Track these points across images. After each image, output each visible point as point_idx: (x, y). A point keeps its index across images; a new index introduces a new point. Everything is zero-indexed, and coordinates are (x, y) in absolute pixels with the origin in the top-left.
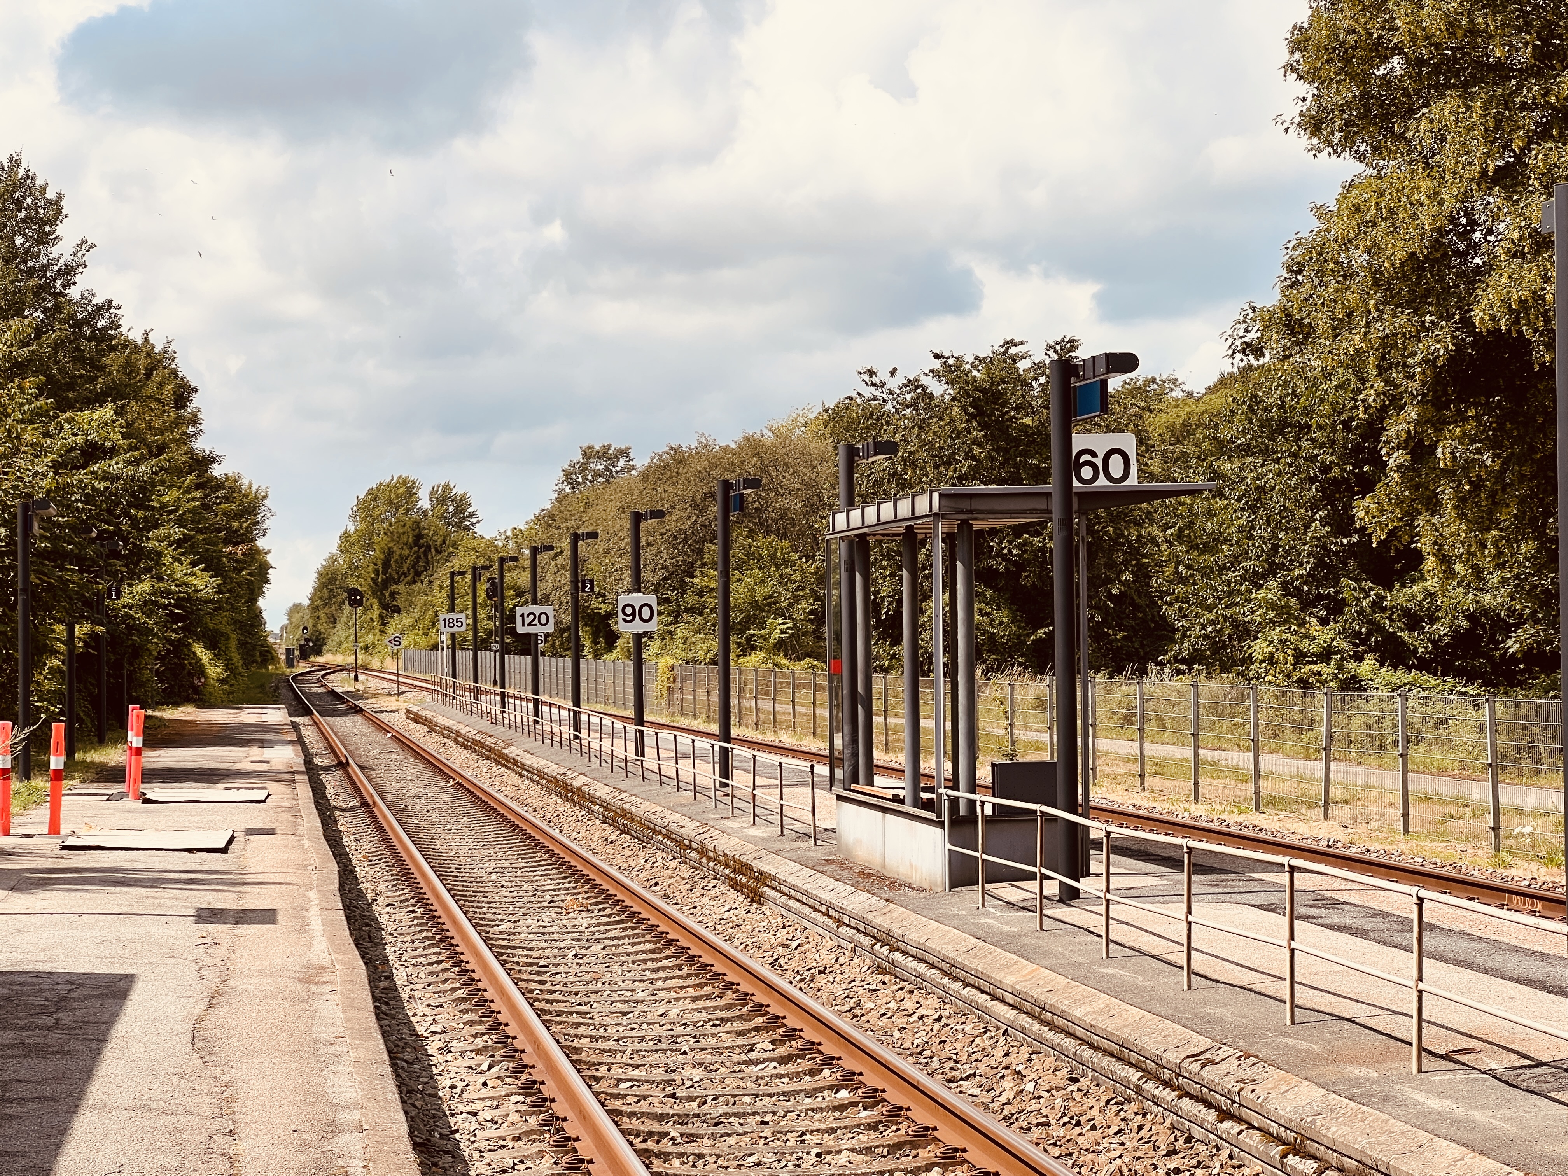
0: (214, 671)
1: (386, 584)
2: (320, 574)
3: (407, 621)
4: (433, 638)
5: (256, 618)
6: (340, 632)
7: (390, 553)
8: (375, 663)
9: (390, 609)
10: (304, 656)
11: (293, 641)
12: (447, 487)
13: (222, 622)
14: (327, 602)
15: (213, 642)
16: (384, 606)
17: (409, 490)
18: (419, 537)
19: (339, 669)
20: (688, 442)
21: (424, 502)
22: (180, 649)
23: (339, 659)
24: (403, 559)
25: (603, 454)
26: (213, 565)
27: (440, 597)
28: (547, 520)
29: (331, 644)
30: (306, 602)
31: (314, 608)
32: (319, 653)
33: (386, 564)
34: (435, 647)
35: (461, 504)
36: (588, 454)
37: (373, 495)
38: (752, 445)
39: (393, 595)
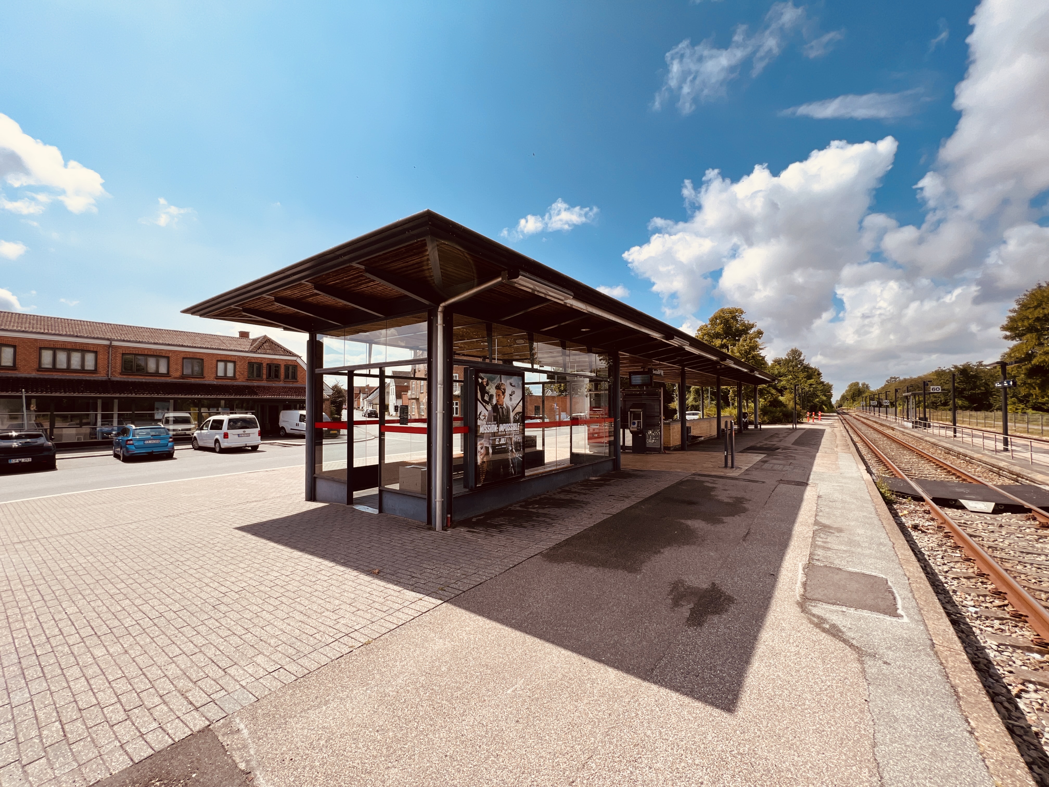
0: (826, 409)
1: (853, 397)
2: (841, 396)
3: (856, 402)
4: (860, 405)
5: (831, 402)
6: (845, 404)
7: (854, 393)
8: (851, 408)
9: (854, 401)
10: (839, 407)
11: (837, 405)
12: (865, 383)
13: (826, 403)
14: (843, 400)
15: (825, 405)
17: (858, 383)
18: (859, 391)
19: (845, 409)
20: (908, 377)
21: (860, 385)
22: (821, 406)
24: (857, 394)
25: (895, 378)
26: (825, 396)
27: (862, 399)
28: (883, 388)
31: (840, 400)
32: (841, 407)
35: (867, 386)
36: (891, 378)
37: (852, 385)
39: (855, 399)
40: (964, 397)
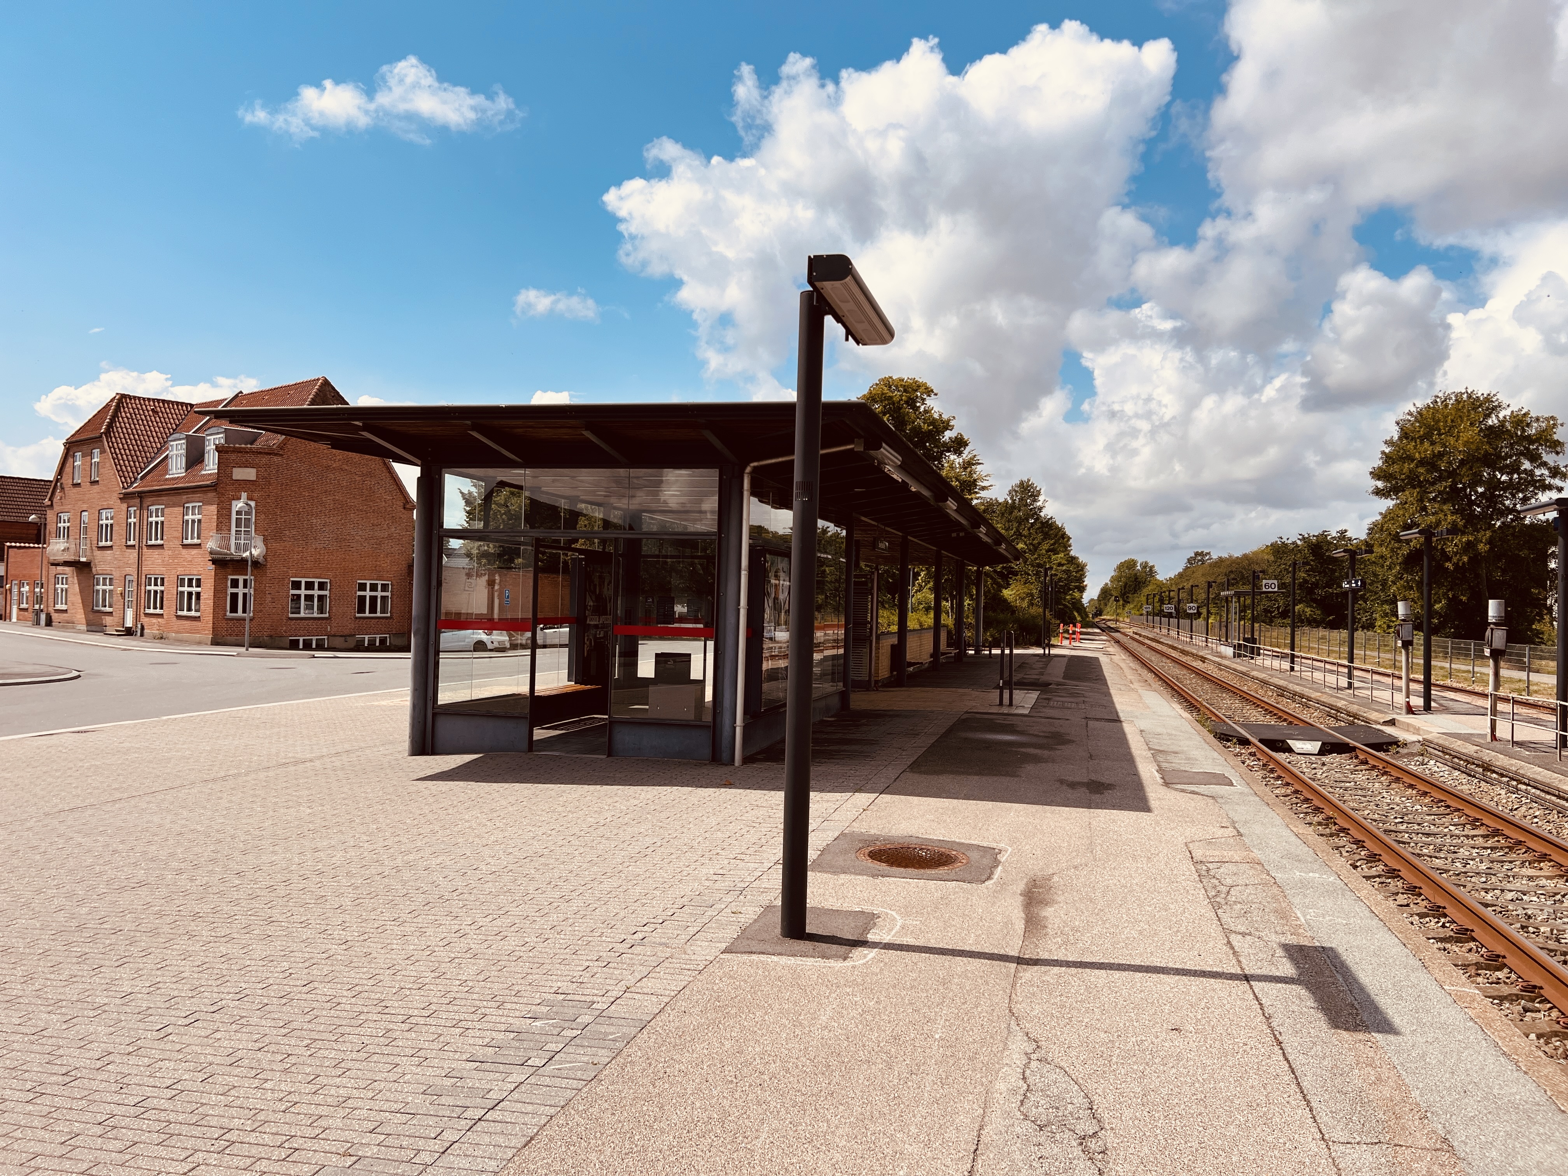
0: (1078, 620)
1: (1125, 594)
2: (1102, 590)
3: (1132, 606)
4: (1141, 612)
7: (1126, 584)
8: (1121, 619)
9: (1126, 602)
10: (1097, 615)
11: (1093, 610)
12: (1146, 563)
13: (1078, 605)
14: (1104, 599)
16: (1124, 601)
17: (1134, 562)
18: (1137, 578)
19: (1109, 620)
20: (1225, 555)
21: (1139, 567)
22: (1070, 612)
23: (1108, 617)
24: (1130, 586)
25: (1201, 554)
27: (1144, 599)
28: (1181, 576)
29: (1104, 613)
30: (1096, 598)
31: (1099, 599)
32: (1101, 615)
33: (1125, 587)
34: (1142, 615)
35: (1151, 568)
36: (1197, 554)
37: (1122, 564)
38: (1245, 556)
39: (1128, 597)
40: (1315, 601)
